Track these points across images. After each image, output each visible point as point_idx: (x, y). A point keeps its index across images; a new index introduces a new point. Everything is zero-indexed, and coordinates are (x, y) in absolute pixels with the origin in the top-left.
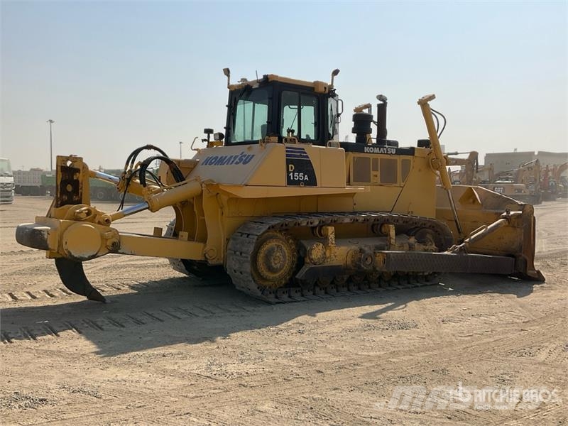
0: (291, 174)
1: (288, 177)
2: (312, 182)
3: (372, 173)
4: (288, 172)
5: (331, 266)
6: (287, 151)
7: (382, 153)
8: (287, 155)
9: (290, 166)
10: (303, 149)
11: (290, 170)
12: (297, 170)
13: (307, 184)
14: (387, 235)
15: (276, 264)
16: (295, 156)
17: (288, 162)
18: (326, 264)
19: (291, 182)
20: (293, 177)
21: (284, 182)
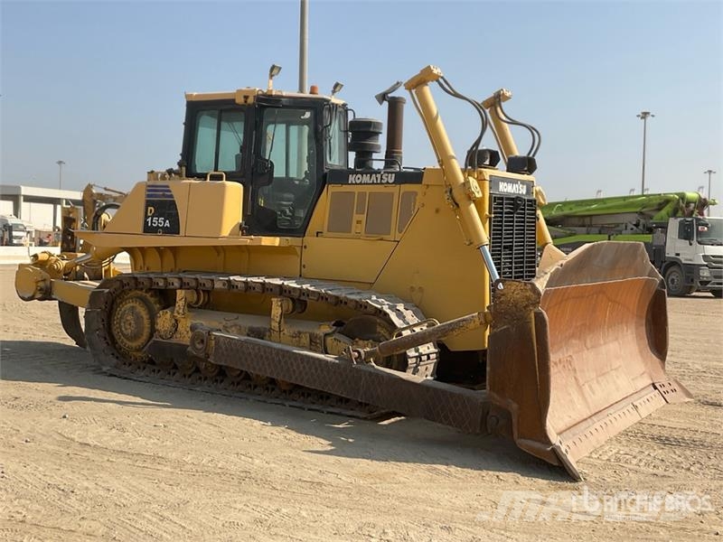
0: (149, 220)
1: (146, 223)
2: (174, 229)
3: (356, 217)
4: (146, 217)
5: (180, 345)
6: (149, 191)
7: (373, 183)
8: (148, 196)
9: (149, 208)
10: (168, 187)
11: (149, 214)
12: (157, 214)
13: (167, 231)
14: (268, 313)
15: (126, 329)
16: (156, 196)
17: (148, 204)
18: (174, 341)
19: (148, 229)
20: (152, 223)
21: (141, 230)
